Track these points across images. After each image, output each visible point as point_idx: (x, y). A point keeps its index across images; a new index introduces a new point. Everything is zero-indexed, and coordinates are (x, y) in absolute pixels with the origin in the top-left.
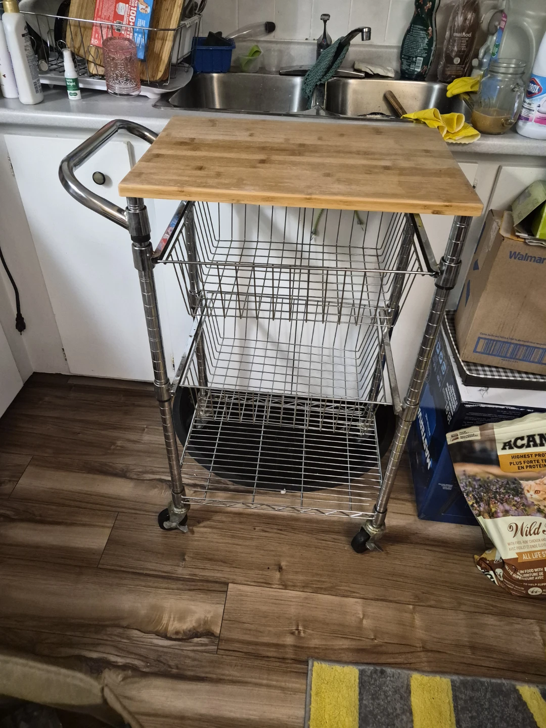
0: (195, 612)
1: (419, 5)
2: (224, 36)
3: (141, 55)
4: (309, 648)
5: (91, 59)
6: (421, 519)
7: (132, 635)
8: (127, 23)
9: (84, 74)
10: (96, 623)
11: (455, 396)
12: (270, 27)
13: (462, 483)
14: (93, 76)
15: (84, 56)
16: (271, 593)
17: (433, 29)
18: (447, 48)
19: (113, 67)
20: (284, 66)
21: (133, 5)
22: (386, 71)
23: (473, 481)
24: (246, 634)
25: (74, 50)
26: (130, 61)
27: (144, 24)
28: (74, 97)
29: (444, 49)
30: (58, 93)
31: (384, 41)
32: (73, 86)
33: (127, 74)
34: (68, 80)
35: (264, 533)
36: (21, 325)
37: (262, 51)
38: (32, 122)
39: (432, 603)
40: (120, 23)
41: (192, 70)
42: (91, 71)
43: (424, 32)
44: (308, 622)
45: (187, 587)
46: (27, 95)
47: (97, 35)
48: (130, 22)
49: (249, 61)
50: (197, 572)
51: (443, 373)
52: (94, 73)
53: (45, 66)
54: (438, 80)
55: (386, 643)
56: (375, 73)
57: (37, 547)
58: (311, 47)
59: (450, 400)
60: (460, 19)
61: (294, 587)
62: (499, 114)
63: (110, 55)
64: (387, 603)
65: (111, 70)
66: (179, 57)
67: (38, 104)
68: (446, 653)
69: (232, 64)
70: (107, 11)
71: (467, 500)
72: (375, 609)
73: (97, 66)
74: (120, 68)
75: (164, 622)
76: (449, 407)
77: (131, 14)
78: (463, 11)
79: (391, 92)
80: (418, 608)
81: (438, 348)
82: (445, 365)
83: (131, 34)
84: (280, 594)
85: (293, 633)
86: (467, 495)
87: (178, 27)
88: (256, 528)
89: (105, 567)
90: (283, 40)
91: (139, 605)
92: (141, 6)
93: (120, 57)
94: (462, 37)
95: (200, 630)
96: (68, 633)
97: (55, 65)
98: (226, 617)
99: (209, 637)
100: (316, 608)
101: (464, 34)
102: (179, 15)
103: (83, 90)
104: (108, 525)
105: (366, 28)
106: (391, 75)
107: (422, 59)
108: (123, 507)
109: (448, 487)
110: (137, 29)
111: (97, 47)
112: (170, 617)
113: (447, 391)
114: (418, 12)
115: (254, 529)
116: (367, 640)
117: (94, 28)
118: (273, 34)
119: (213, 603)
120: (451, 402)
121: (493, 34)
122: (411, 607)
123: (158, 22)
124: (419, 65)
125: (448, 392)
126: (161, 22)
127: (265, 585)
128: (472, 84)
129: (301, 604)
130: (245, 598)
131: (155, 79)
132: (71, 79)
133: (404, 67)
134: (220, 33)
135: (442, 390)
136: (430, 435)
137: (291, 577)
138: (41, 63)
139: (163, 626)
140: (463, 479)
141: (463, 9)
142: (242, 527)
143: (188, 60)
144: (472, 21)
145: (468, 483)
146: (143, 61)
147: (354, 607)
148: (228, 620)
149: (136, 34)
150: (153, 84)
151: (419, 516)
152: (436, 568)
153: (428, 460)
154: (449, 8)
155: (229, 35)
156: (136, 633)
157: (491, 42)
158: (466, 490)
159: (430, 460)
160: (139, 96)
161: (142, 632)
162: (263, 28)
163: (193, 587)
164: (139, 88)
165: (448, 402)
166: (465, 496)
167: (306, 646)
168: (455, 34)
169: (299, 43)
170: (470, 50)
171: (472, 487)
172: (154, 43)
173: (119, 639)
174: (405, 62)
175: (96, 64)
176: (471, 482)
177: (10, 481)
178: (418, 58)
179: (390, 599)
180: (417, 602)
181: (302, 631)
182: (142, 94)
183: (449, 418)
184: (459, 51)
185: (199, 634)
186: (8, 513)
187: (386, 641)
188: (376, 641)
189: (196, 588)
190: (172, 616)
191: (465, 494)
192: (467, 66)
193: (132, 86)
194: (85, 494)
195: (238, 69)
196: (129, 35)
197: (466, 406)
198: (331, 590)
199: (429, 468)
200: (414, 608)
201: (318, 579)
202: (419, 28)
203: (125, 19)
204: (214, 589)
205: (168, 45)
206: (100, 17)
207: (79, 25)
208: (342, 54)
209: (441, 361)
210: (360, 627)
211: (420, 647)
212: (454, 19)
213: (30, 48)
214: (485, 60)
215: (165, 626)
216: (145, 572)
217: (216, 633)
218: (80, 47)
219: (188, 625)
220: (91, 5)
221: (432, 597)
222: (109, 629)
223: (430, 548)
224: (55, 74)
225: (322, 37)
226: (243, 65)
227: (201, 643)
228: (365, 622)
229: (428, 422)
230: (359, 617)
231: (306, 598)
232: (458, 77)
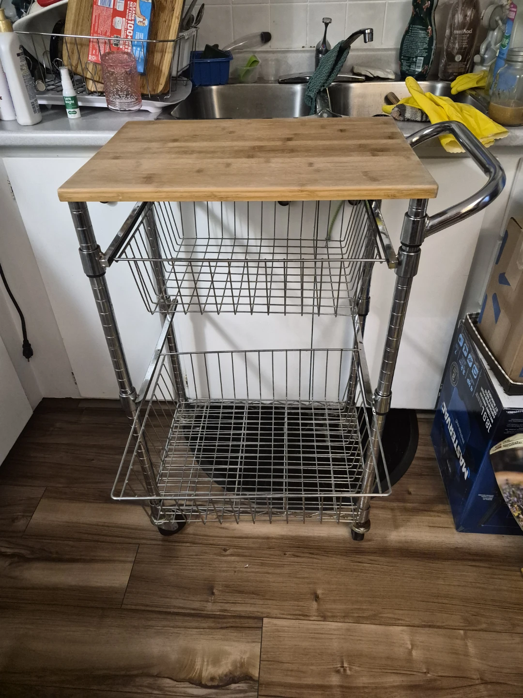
0: (230, 654)
1: (416, 5)
2: (220, 48)
3: (141, 69)
4: (358, 688)
5: (89, 75)
6: (460, 532)
7: (164, 685)
8: (125, 37)
9: (82, 92)
10: (123, 673)
11: (493, 401)
12: (266, 37)
13: (505, 493)
14: (91, 93)
15: (82, 72)
16: (310, 627)
17: (432, 28)
18: (448, 46)
19: (112, 82)
20: (282, 74)
21: (130, 18)
22: (386, 73)
23: (517, 490)
24: (287, 675)
25: (72, 68)
26: (130, 75)
27: (143, 36)
28: (73, 116)
29: (445, 47)
30: (56, 114)
31: (382, 44)
32: (72, 104)
33: (128, 88)
34: (66, 99)
35: (296, 559)
36: (28, 351)
37: (260, 61)
38: (32, 143)
39: (484, 626)
40: (117, 37)
41: (190, 84)
42: (90, 89)
43: (424, 32)
44: (353, 657)
45: (219, 626)
46: (24, 116)
47: (94, 51)
48: (128, 36)
49: (248, 72)
50: (227, 607)
51: (475, 377)
52: (92, 90)
53: (42, 86)
54: (439, 79)
55: (441, 676)
56: (375, 76)
57: (54, 589)
58: (308, 55)
59: (487, 406)
60: (459, 18)
61: (334, 618)
62: (518, 105)
63: (109, 69)
64: (435, 630)
65: (111, 85)
66: (179, 70)
67: (37, 125)
68: (506, 684)
69: (230, 77)
70: (104, 27)
71: (512, 511)
72: (423, 637)
73: (96, 83)
74: (120, 82)
75: (198, 667)
76: (487, 413)
77: (129, 28)
78: (463, 8)
79: (392, 94)
80: (470, 633)
81: (465, 350)
82: (476, 368)
83: (130, 48)
84: (318, 627)
85: (338, 672)
86: (512, 506)
87: (177, 38)
88: (286, 553)
89: (129, 607)
90: (280, 50)
91: (169, 649)
92: (138, 19)
93: (119, 71)
94: (463, 34)
95: (238, 674)
96: (95, 687)
97: (53, 85)
98: (264, 657)
99: (248, 681)
100: (360, 640)
101: (465, 31)
102: (178, 26)
103: (82, 109)
104: (130, 559)
105: (368, 29)
106: (392, 76)
107: (422, 58)
108: (143, 538)
109: (490, 498)
110: (136, 42)
111: (95, 64)
112: (203, 661)
113: (482, 396)
114: (417, 12)
115: (285, 554)
116: (419, 674)
117: (91, 44)
118: (269, 44)
119: (248, 642)
120: (489, 408)
121: (494, 30)
122: (462, 632)
123: (156, 34)
124: (419, 65)
125: (484, 398)
126: (159, 34)
127: (302, 618)
128: (477, 79)
129: (343, 637)
130: (281, 634)
131: (156, 93)
132: (69, 97)
133: (405, 68)
134: (217, 46)
135: (475, 396)
136: (463, 442)
137: (328, 606)
138: (38, 83)
139: (196, 673)
140: (506, 489)
141: (463, 6)
142: (272, 552)
143: (186, 73)
144: (472, 18)
145: (511, 493)
146: (143, 75)
147: (401, 635)
148: (267, 660)
149: (134, 48)
150: (154, 98)
151: (457, 528)
152: (482, 586)
153: (464, 470)
154: (447, 6)
155: (225, 47)
156: (168, 682)
157: (492, 38)
158: (510, 500)
159: (467, 469)
160: (140, 111)
161: (175, 681)
162: (259, 39)
163: (225, 625)
164: (140, 102)
165: (485, 408)
166: (510, 507)
167: (355, 685)
168: (456, 32)
169: (296, 51)
170: (471, 46)
171: (516, 497)
172: (154, 56)
173: (150, 691)
174: (405, 63)
175: (94, 81)
176: (515, 491)
177: (23, 516)
178: (418, 58)
179: (438, 624)
180: (465, 626)
181: (348, 669)
182: (142, 108)
183: (488, 425)
184: (461, 48)
185: (236, 679)
186: (23, 552)
187: (440, 674)
188: (429, 675)
189: (228, 625)
190: (205, 660)
191: (509, 505)
192: (469, 63)
193: (133, 100)
194: (103, 526)
195: (237, 80)
196: (128, 49)
197: (509, 412)
198: (374, 619)
199: (466, 478)
200: (465, 633)
201: (358, 607)
202: (418, 28)
203: (122, 33)
204: (247, 625)
205: (168, 57)
206: (97, 33)
207: (75, 42)
208: (343, 57)
209: (470, 364)
210: (409, 660)
211: (478, 679)
212: (453, 16)
213: (25, 68)
214: (486, 56)
215: (198, 672)
216: (172, 610)
217: (254, 676)
218: (77, 65)
219: (224, 668)
220: (87, 22)
221: (483, 620)
222: (137, 680)
223: (474, 564)
224: (52, 94)
225: (321, 43)
226: (242, 75)
227: (240, 690)
228: (414, 653)
229: (459, 429)
230: (407, 648)
231: (348, 630)
232: (460, 74)
